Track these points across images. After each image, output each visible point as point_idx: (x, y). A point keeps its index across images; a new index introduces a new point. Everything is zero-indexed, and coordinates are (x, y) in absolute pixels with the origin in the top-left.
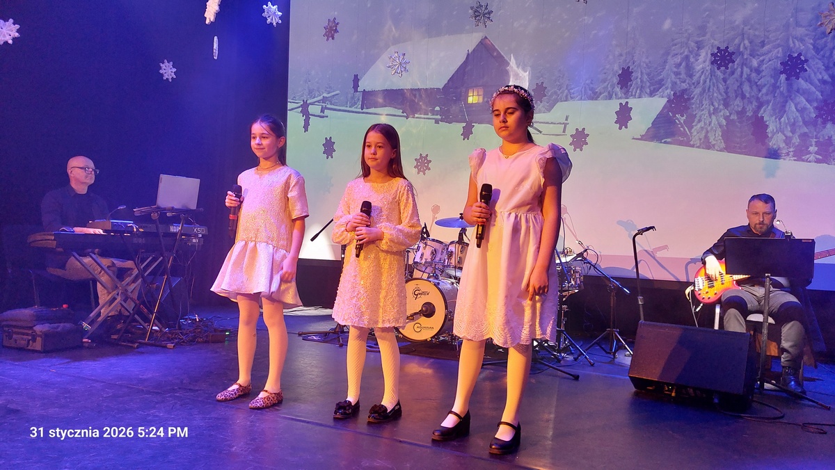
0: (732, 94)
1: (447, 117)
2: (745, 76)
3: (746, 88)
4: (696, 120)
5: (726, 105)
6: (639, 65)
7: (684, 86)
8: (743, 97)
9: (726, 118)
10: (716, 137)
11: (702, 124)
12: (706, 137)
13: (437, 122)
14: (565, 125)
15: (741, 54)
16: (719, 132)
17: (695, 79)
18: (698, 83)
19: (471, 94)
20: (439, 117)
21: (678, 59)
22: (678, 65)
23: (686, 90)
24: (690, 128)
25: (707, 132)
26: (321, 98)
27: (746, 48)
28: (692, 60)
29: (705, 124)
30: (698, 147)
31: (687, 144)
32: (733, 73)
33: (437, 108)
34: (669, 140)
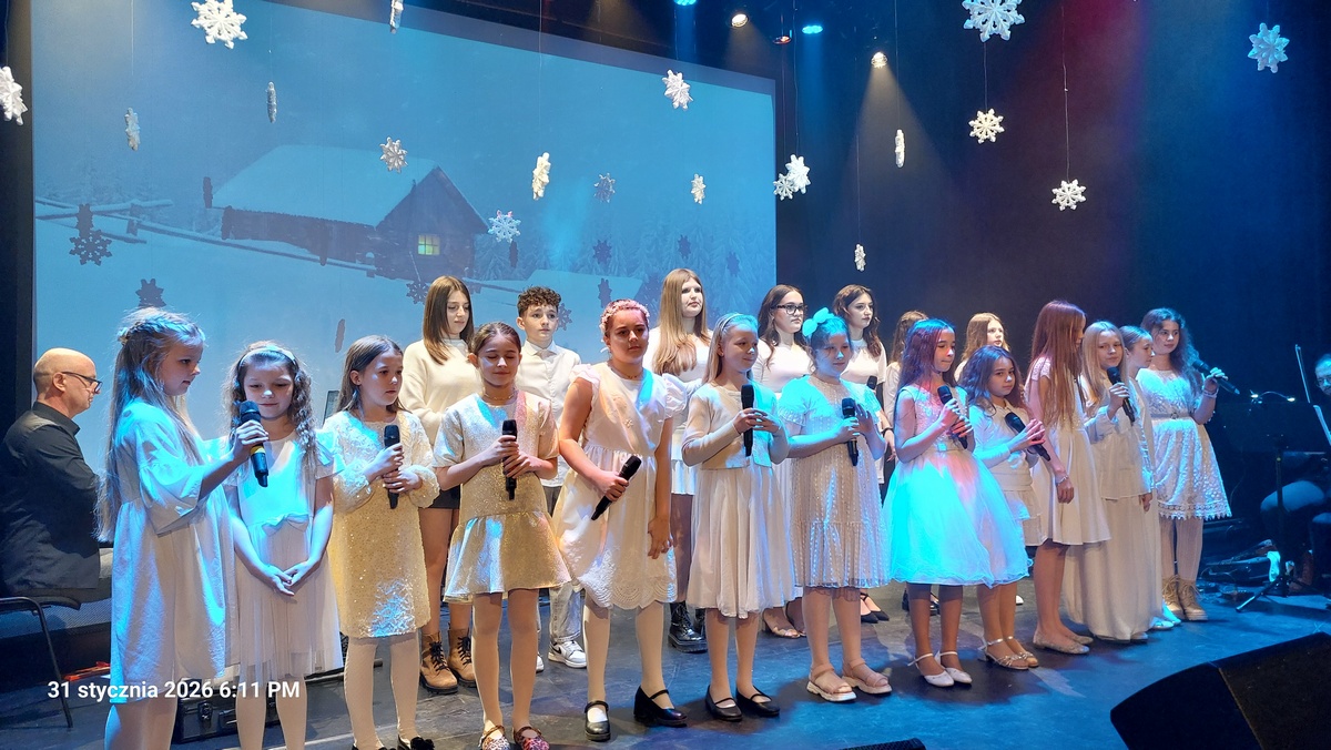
1: (385, 269)
6: (616, 241)
7: (656, 269)
13: (370, 274)
19: (421, 242)
20: (373, 268)
21: (649, 242)
23: (658, 274)
26: (127, 205)
27: (700, 240)
33: (370, 255)
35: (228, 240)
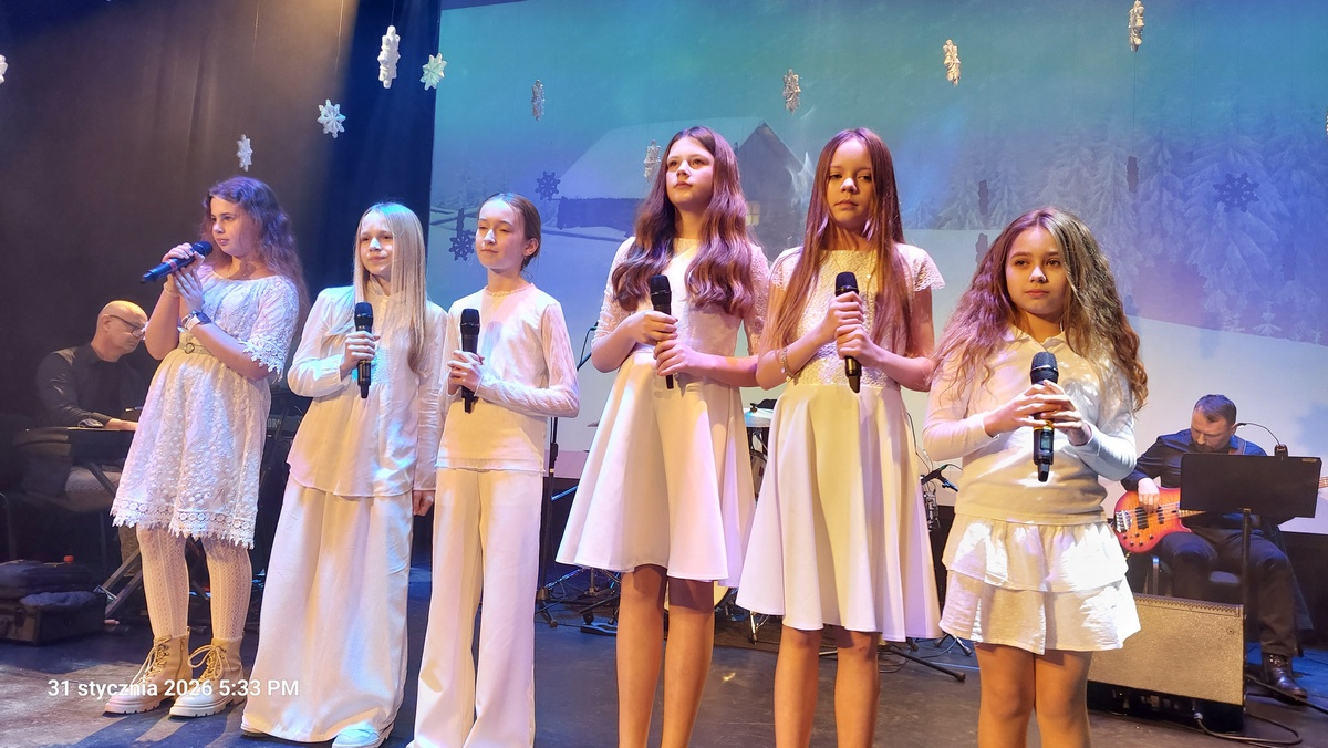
0: (1146, 230)
2: (1165, 203)
3: (1168, 220)
5: (1139, 245)
6: (1005, 180)
8: (1164, 234)
9: (1139, 265)
15: (1160, 169)
16: (1128, 286)
17: (1091, 203)
18: (1096, 210)
21: (1064, 173)
27: (1166, 161)
32: (1147, 197)
35: (564, 230)
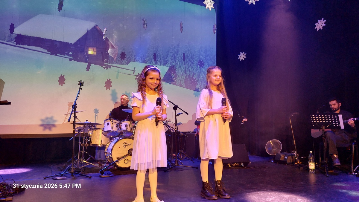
0: (187, 70)
1: (76, 58)
2: (190, 64)
3: (190, 68)
4: (178, 76)
5: (185, 73)
6: (160, 54)
7: (174, 64)
8: (190, 71)
9: (186, 77)
10: (183, 83)
11: (179, 78)
12: (180, 82)
13: (70, 60)
14: (134, 71)
15: (189, 57)
16: (184, 82)
17: (177, 62)
18: (178, 64)
19: (90, 50)
20: (71, 57)
21: (172, 54)
22: (172, 56)
23: (174, 65)
24: (176, 79)
25: (181, 81)
27: (190, 55)
28: (176, 55)
29: (180, 78)
30: (178, 86)
31: (175, 84)
32: (187, 63)
33: (71, 53)
34: (170, 82)
35: (18, 45)
